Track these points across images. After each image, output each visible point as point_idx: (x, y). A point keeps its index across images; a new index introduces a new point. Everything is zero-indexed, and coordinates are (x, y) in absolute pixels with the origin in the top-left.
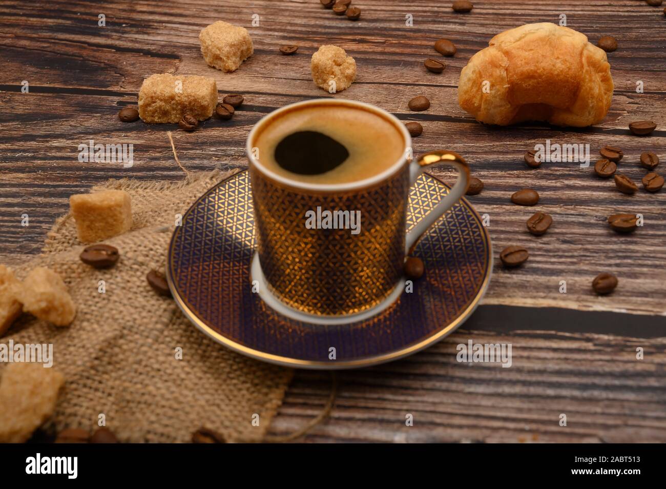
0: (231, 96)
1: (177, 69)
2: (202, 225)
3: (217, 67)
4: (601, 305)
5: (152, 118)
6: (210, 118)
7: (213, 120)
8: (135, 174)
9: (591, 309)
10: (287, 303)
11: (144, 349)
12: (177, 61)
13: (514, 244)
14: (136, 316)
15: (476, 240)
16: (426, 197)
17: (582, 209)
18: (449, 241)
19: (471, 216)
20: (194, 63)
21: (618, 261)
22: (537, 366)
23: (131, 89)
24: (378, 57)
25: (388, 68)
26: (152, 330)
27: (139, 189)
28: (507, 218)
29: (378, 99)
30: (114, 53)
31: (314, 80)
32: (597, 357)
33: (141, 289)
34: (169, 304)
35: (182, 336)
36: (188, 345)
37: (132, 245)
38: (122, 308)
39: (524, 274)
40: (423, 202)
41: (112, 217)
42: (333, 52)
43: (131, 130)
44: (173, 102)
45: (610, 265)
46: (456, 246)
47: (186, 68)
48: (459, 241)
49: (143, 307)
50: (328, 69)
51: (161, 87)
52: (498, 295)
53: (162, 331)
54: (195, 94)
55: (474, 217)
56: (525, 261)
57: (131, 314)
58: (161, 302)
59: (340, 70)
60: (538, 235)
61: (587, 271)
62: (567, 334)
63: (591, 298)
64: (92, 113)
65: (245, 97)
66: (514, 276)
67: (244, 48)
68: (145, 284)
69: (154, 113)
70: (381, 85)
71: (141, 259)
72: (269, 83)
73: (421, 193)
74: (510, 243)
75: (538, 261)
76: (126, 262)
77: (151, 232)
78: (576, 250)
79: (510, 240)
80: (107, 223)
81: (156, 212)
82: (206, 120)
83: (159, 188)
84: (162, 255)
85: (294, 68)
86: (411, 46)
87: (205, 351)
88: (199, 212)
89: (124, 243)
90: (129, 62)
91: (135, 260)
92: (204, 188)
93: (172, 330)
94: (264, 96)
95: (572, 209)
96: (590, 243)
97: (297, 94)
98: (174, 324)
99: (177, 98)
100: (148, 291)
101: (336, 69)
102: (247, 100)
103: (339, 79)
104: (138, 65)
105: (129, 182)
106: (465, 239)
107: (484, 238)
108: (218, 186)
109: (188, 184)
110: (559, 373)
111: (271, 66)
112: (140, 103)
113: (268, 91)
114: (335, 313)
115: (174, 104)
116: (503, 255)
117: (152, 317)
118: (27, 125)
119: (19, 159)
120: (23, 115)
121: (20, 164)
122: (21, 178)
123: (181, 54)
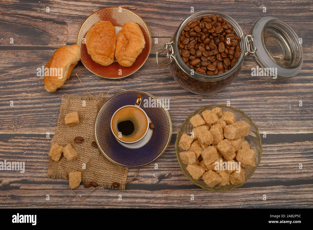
1: (67, 31)
12: (66, 26)
20: (72, 27)
30: (42, 22)
90: (49, 28)
118: (29, 68)
119: (33, 86)
120: (25, 63)
121: (35, 89)
122: (38, 95)
123: (66, 21)
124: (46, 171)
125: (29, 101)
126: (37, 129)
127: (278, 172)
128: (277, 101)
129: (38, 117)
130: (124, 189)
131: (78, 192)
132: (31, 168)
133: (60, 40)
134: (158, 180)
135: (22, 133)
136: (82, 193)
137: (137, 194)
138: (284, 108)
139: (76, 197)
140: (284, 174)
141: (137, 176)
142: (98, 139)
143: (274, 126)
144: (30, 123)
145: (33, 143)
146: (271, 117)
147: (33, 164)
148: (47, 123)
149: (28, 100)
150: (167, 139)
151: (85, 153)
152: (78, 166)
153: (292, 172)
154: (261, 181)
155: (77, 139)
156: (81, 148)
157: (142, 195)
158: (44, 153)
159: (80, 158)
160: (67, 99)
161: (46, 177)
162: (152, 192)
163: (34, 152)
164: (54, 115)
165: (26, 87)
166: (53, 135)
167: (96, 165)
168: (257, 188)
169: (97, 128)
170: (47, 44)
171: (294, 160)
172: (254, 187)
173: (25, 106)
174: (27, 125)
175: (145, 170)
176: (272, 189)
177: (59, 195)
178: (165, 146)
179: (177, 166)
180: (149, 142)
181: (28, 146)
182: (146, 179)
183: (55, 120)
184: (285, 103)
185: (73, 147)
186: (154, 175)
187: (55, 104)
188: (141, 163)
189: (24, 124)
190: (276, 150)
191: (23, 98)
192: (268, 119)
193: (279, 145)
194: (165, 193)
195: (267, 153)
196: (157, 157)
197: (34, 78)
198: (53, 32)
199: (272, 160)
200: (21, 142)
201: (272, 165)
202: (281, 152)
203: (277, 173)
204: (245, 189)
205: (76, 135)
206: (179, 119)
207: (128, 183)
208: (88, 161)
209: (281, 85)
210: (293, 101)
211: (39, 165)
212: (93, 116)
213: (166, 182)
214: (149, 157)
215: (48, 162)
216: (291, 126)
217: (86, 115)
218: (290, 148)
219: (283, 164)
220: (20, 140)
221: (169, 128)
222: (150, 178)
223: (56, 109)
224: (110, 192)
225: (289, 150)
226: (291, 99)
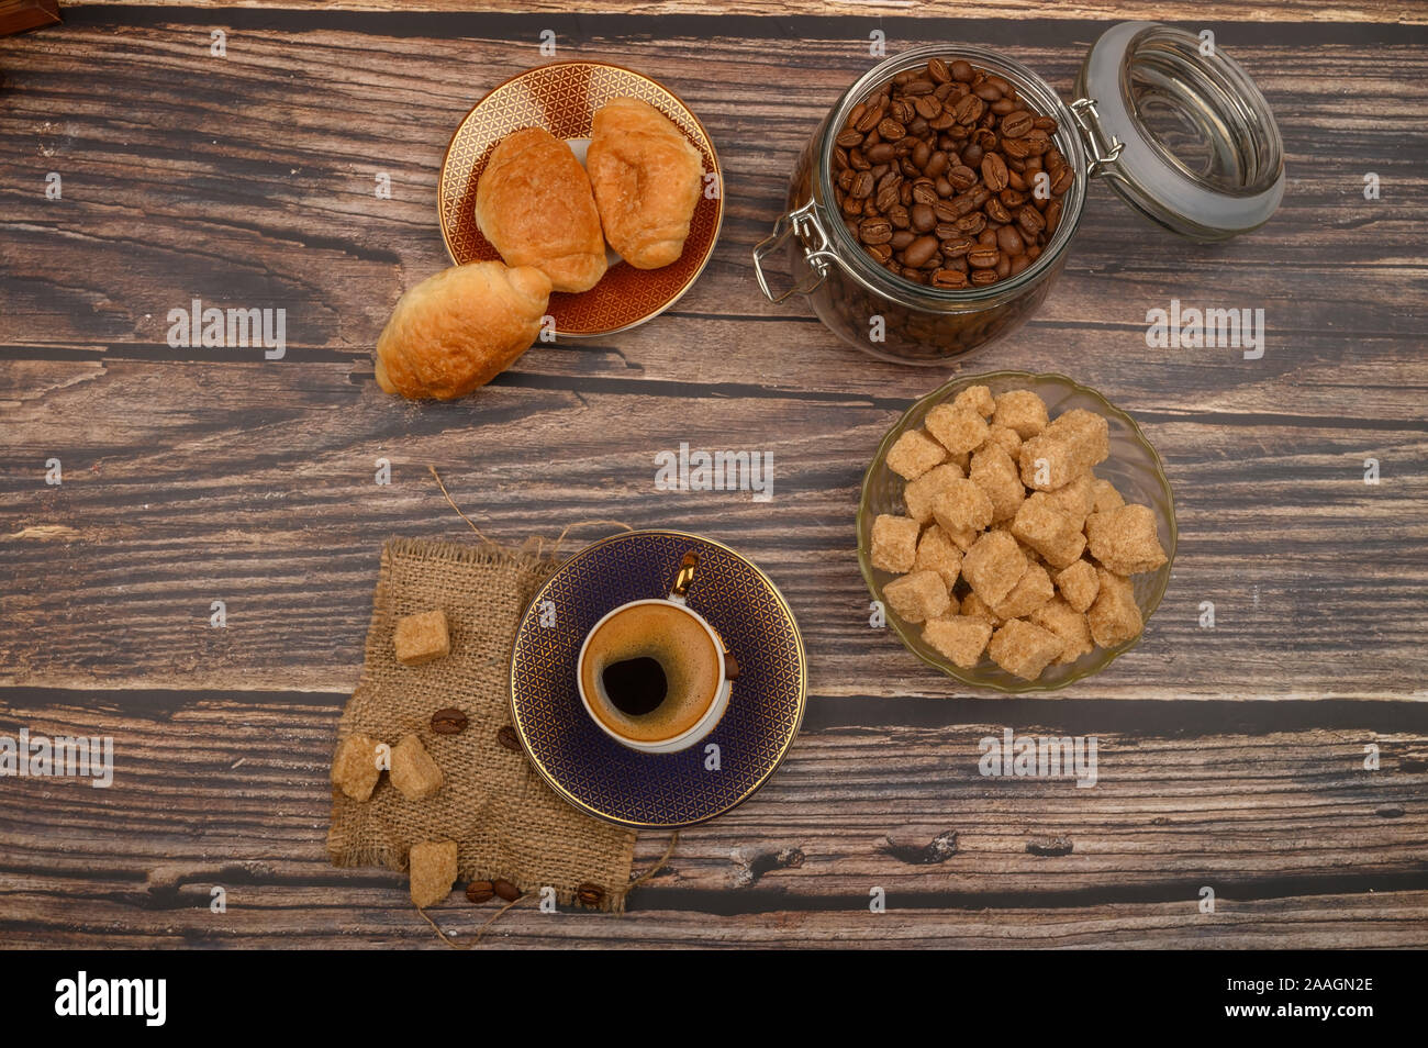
4: (902, 690)
9: (893, 695)
12: (397, 269)
20: (422, 273)
23: (357, 344)
28: (822, 570)
32: (893, 753)
63: (894, 681)
64: (327, 403)
118: (253, 434)
119: (271, 504)
120: (240, 413)
121: (277, 513)
122: (290, 541)
123: (399, 250)
124: (321, 836)
125: (254, 563)
126: (287, 670)
127: (1208, 849)
128: (1208, 574)
129: (289, 625)
130: (622, 908)
131: (444, 918)
132: (259, 825)
133: (376, 322)
134: (750, 875)
135: (227, 688)
136: (458, 920)
137: (671, 929)
138: (1231, 602)
139: (437, 937)
140: (1230, 854)
141: (670, 858)
142: (522, 720)
143: (1195, 671)
144: (258, 650)
145: (270, 726)
146: (1184, 634)
147: (270, 810)
148: (325, 648)
149: (250, 558)
150: (789, 721)
151: (472, 770)
152: (442, 819)
153: (1261, 849)
154: (1142, 880)
155: (444, 719)
156: (455, 751)
157: (690, 932)
158: (310, 765)
159: (451, 790)
160: (401, 554)
161: (319, 860)
162: (726, 919)
163: (272, 763)
164: (350, 620)
165: (243, 505)
166: (349, 697)
167: (512, 815)
168: (1127, 906)
169: (520, 674)
170: (324, 340)
171: (1266, 803)
172: (1116, 905)
173: (238, 582)
174: (245, 656)
175: (701, 834)
176: (1182, 912)
177: (370, 928)
178: (780, 746)
179: (823, 822)
180: (718, 726)
181: (249, 739)
182: (705, 870)
183: (354, 638)
184: (1237, 582)
185: (426, 747)
186: (735, 853)
187: (354, 576)
188: (690, 810)
189: (232, 652)
190: (1201, 761)
191: (230, 550)
192: (1172, 644)
193: (1211, 745)
194: (776, 926)
195: (1168, 775)
196: (747, 788)
197: (275, 471)
198: (345, 290)
199: (1185, 803)
200: (223, 724)
201: (1183, 819)
202: (1221, 769)
203: (1203, 851)
204: (1079, 910)
205: (436, 701)
206: (833, 640)
207: (635, 887)
208: (483, 801)
209: (1222, 511)
210: (1266, 573)
211: (293, 812)
212: (503, 625)
213: (780, 882)
214: (717, 789)
215: (330, 802)
216: (1259, 671)
217: (476, 622)
218: (1253, 754)
219: (1226, 815)
220: (218, 715)
221: (797, 679)
222: (718, 865)
223: (358, 593)
224: (565, 921)
225: (1249, 762)
226: (1260, 565)
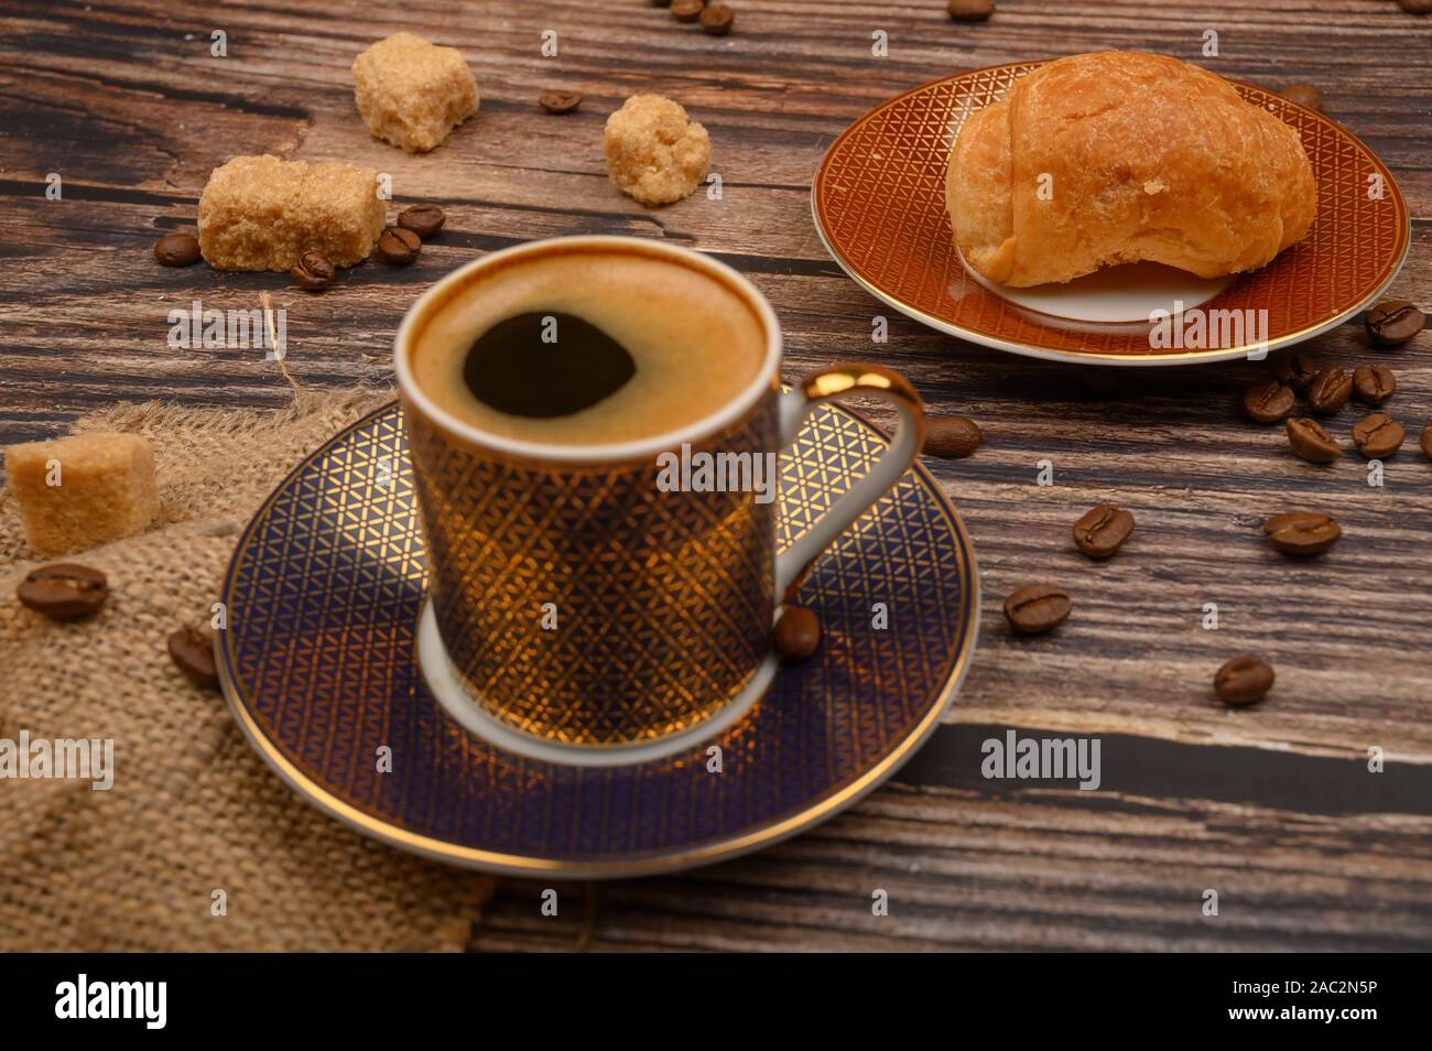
0: (416, 211)
1: (301, 142)
2: (308, 522)
3: (392, 140)
4: (1232, 732)
5: (231, 259)
6: (364, 261)
7: (371, 267)
8: (178, 390)
9: (1207, 741)
10: (494, 713)
11: (151, 815)
12: (301, 125)
13: (1042, 578)
14: (136, 737)
15: (944, 572)
16: (837, 463)
17: (1206, 497)
18: (882, 570)
19: (938, 513)
20: (341, 129)
21: (1281, 626)
22: (1070, 875)
23: (190, 189)
24: (767, 124)
25: (785, 150)
26: (171, 770)
27: (183, 428)
28: (1031, 515)
29: (757, 225)
30: (160, 101)
31: (611, 176)
32: (1214, 858)
33: (156, 672)
34: (219, 709)
35: (241, 786)
36: (255, 808)
37: (142, 567)
38: (105, 717)
39: (1058, 653)
40: (831, 476)
41: (104, 497)
42: (657, 113)
43: (179, 285)
44: (277, 223)
45: (1261, 635)
46: (897, 585)
47: (321, 141)
48: (906, 573)
49: (156, 715)
50: (643, 152)
51: (251, 187)
52: (994, 702)
53: (194, 774)
54: (329, 206)
55: (943, 514)
56: (1063, 621)
57: (127, 731)
58: (199, 703)
59: (672, 154)
60: (1100, 557)
61: (1207, 647)
62: (1147, 801)
63: (1210, 713)
64: (96, 243)
65: (448, 212)
66: (1035, 656)
67: (456, 97)
68: (165, 659)
69: (234, 247)
70: (766, 191)
71: (160, 600)
72: (509, 179)
73: (827, 455)
74: (1032, 577)
75: (1095, 621)
76: (125, 607)
77: (191, 534)
78: (1183, 597)
79: (1032, 568)
80: (93, 510)
81: (215, 485)
82: (354, 266)
83: (228, 427)
84: (211, 591)
85: (571, 145)
86: (844, 100)
87: (295, 822)
88: (305, 490)
89: (126, 560)
90: (191, 125)
91: (146, 602)
92: (328, 430)
93: (219, 771)
94: (494, 210)
95: (1183, 498)
96: (1219, 579)
97: (570, 206)
98: (226, 757)
99: (287, 215)
100: (172, 677)
101: (662, 152)
102: (454, 220)
103: (668, 176)
104: (212, 131)
105: (162, 411)
106: (919, 569)
107: (962, 568)
108: (356, 428)
109: (293, 419)
110: (1119, 894)
111: (518, 141)
112: (203, 224)
113: (505, 200)
114: (601, 739)
115: (279, 227)
116: (1010, 607)
117: (173, 739)
123: (314, 108)
